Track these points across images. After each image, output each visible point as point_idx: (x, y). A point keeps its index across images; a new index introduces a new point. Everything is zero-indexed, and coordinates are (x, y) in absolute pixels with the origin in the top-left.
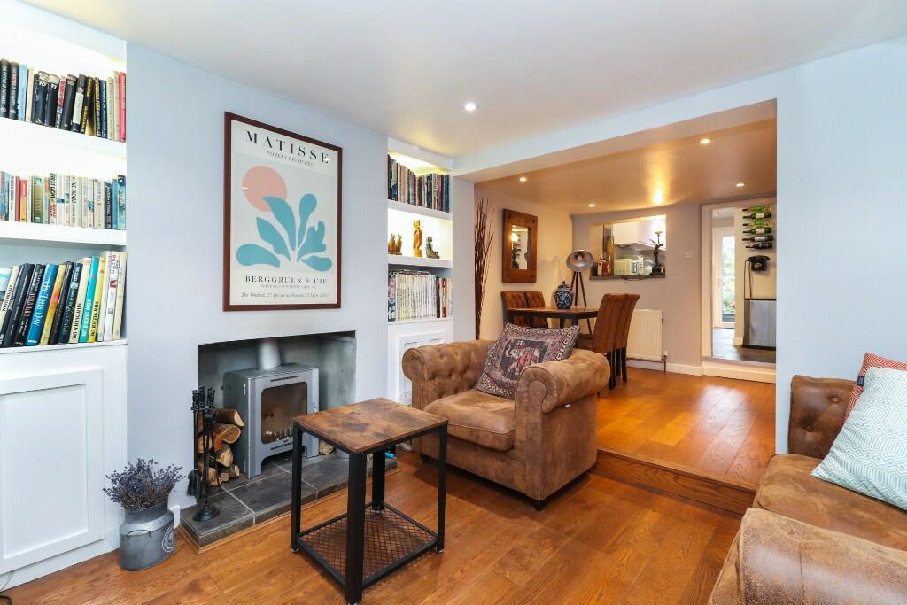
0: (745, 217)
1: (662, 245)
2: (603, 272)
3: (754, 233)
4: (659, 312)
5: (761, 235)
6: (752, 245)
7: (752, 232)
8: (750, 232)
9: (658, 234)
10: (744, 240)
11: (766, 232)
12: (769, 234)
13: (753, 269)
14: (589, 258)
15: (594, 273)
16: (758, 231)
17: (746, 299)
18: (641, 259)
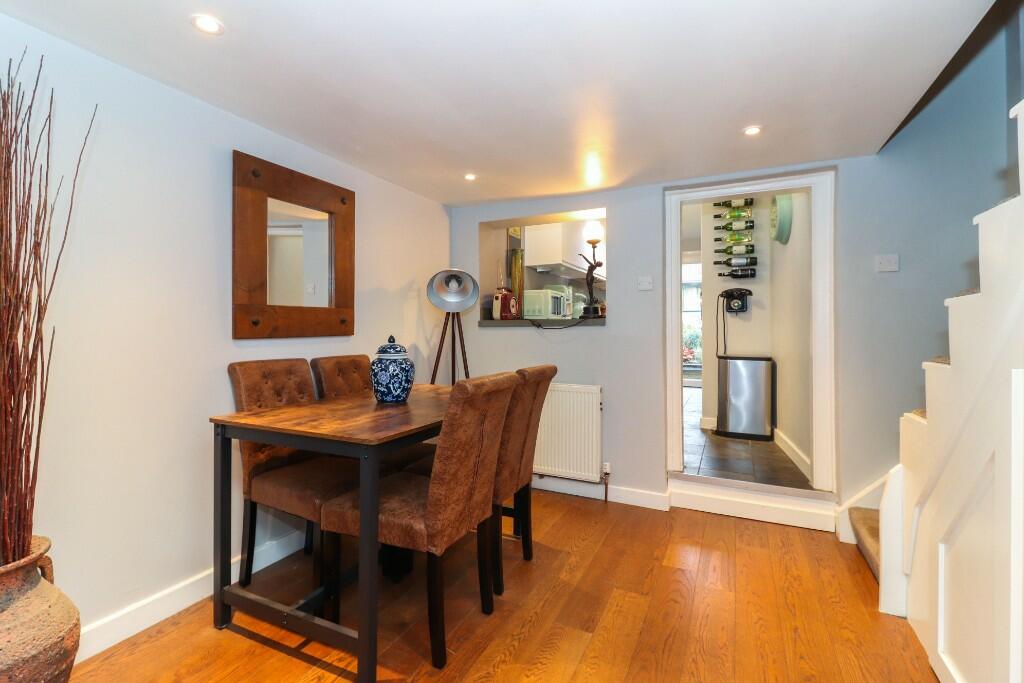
0: (716, 228)
1: (600, 265)
2: (504, 311)
3: (731, 253)
4: (596, 389)
5: (739, 255)
6: (727, 270)
7: (727, 251)
8: (725, 251)
9: (594, 244)
10: (716, 263)
11: (747, 252)
12: (752, 255)
13: (729, 309)
14: (470, 286)
15: (487, 315)
16: (737, 249)
17: (720, 357)
18: (568, 291)
